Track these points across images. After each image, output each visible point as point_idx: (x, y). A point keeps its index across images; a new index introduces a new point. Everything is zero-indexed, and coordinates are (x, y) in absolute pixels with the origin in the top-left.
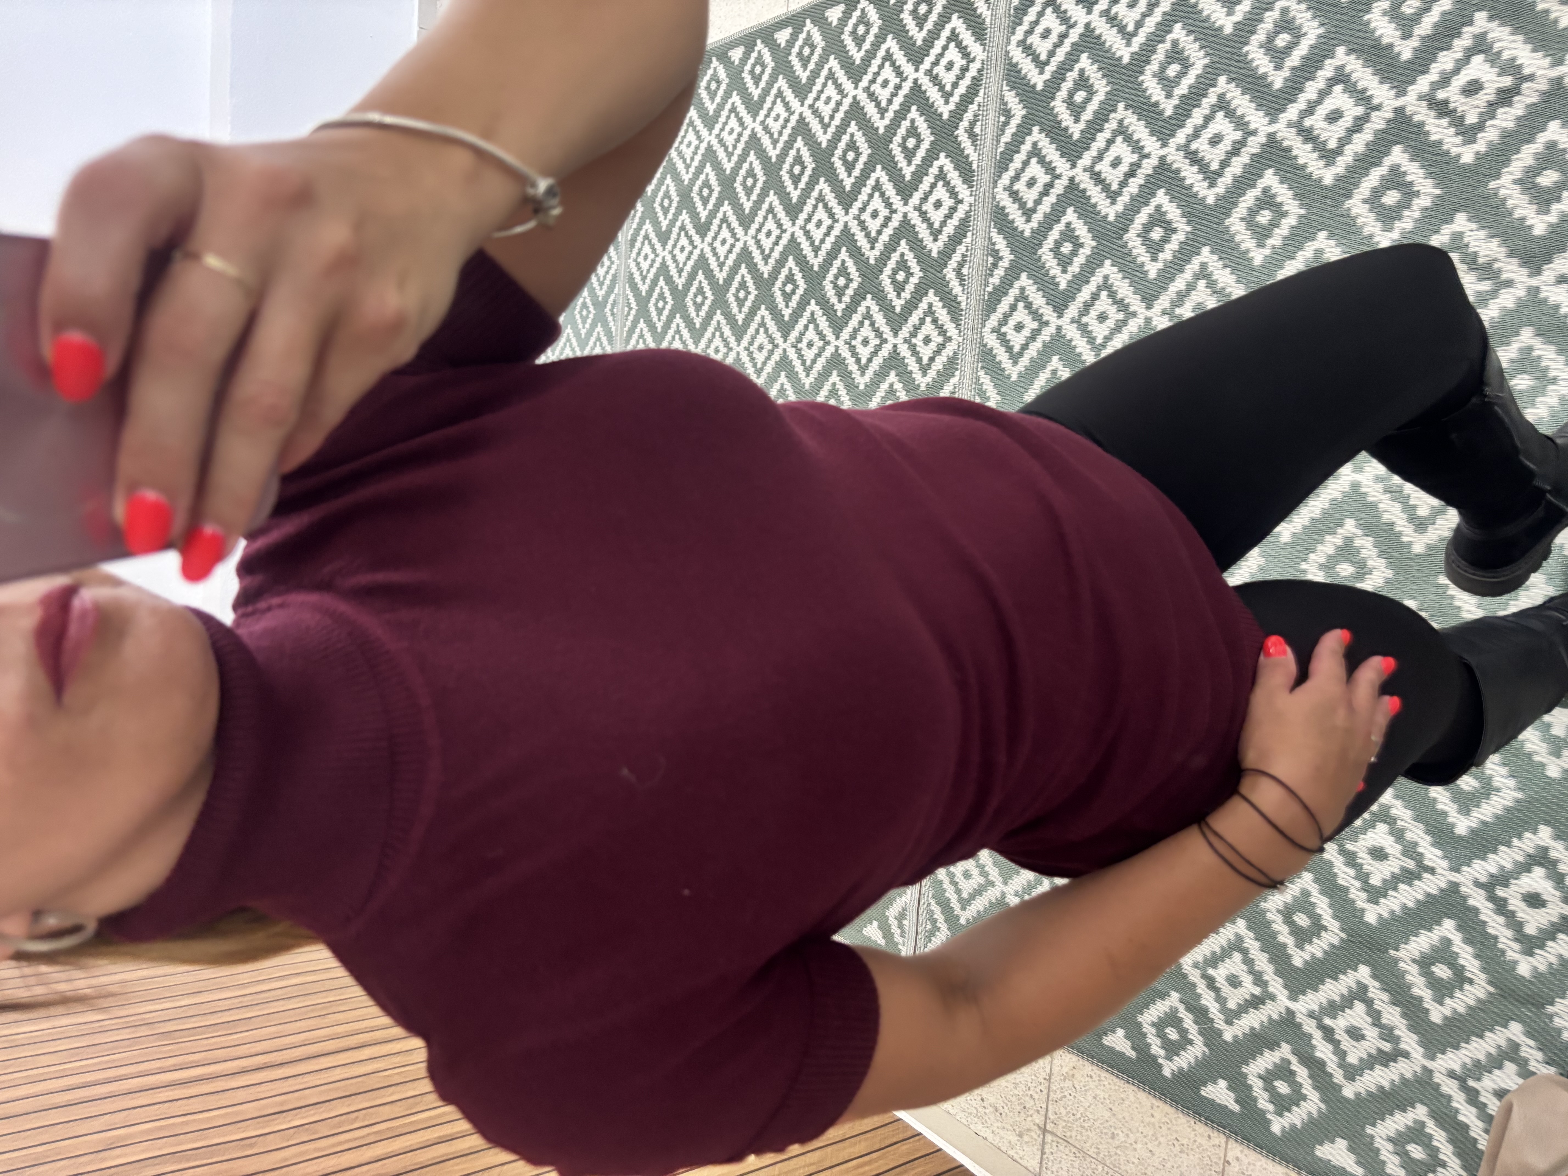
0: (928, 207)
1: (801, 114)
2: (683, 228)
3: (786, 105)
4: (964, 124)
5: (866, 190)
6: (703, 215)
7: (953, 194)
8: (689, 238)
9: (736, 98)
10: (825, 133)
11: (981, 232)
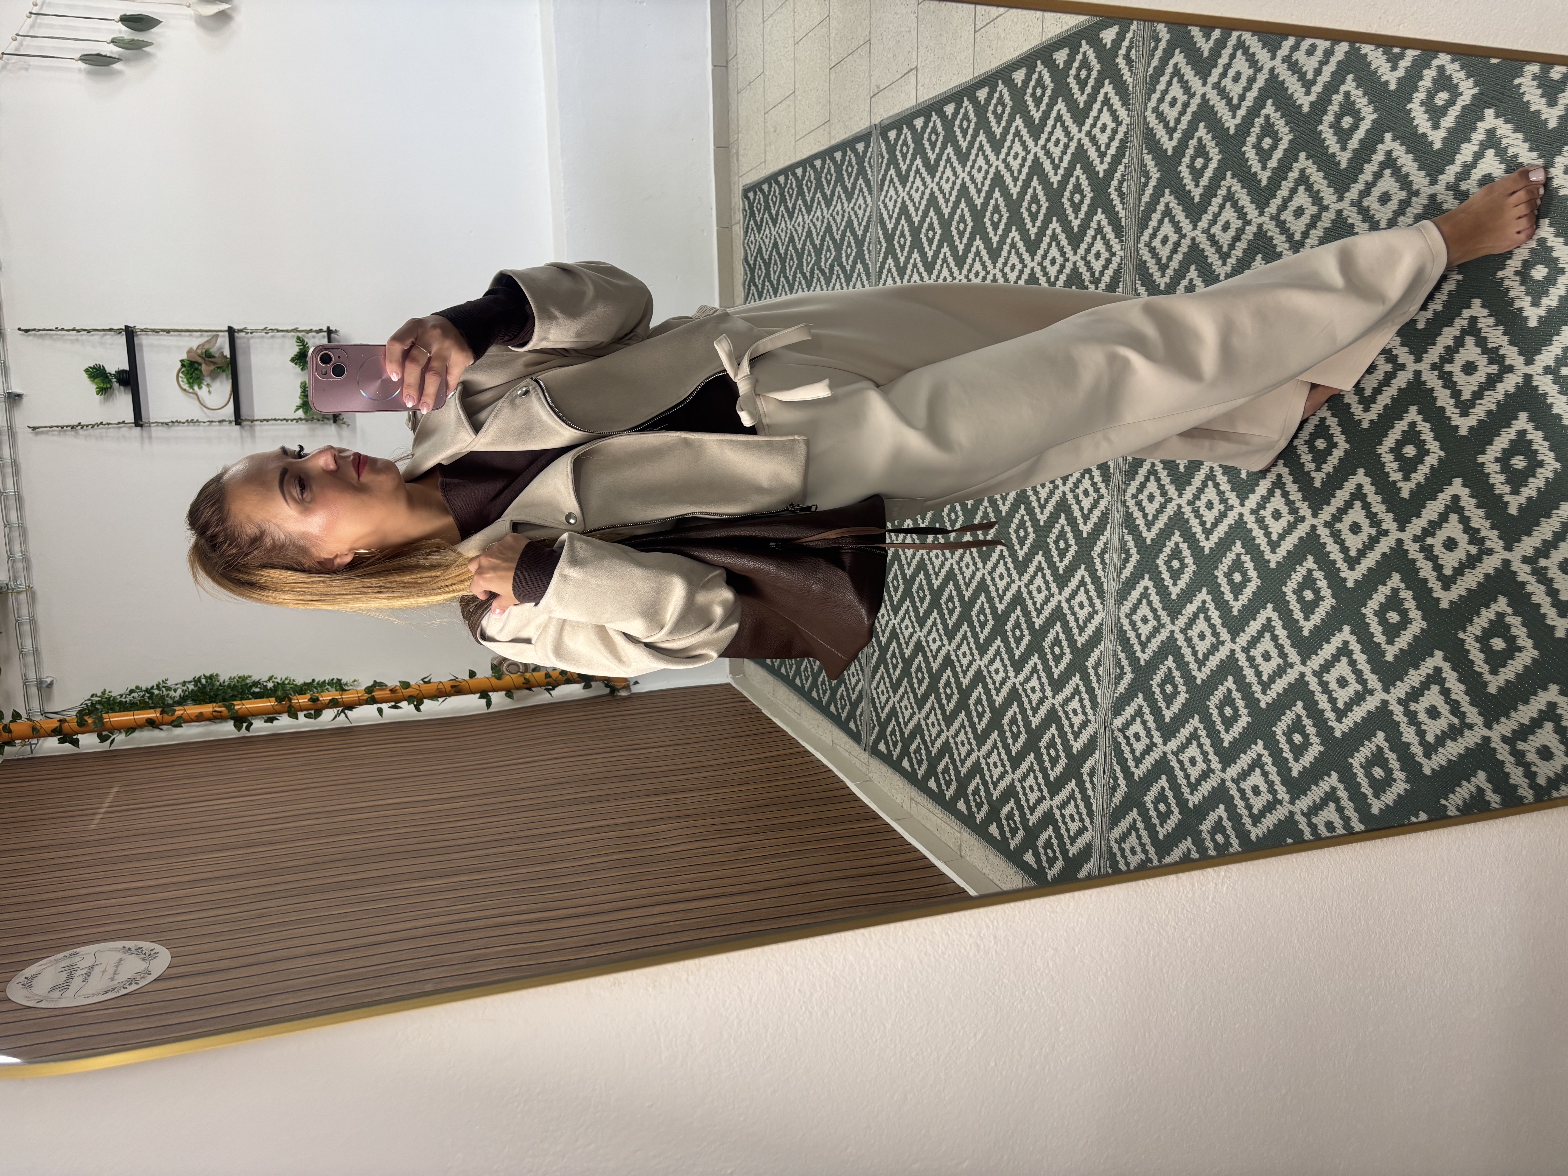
0: (1091, 257)
1: (997, 167)
2: (915, 265)
3: (986, 158)
4: (1115, 183)
5: (1046, 239)
6: (930, 254)
7: (1109, 247)
8: (920, 274)
9: (950, 150)
10: (1015, 186)
11: (1129, 283)
